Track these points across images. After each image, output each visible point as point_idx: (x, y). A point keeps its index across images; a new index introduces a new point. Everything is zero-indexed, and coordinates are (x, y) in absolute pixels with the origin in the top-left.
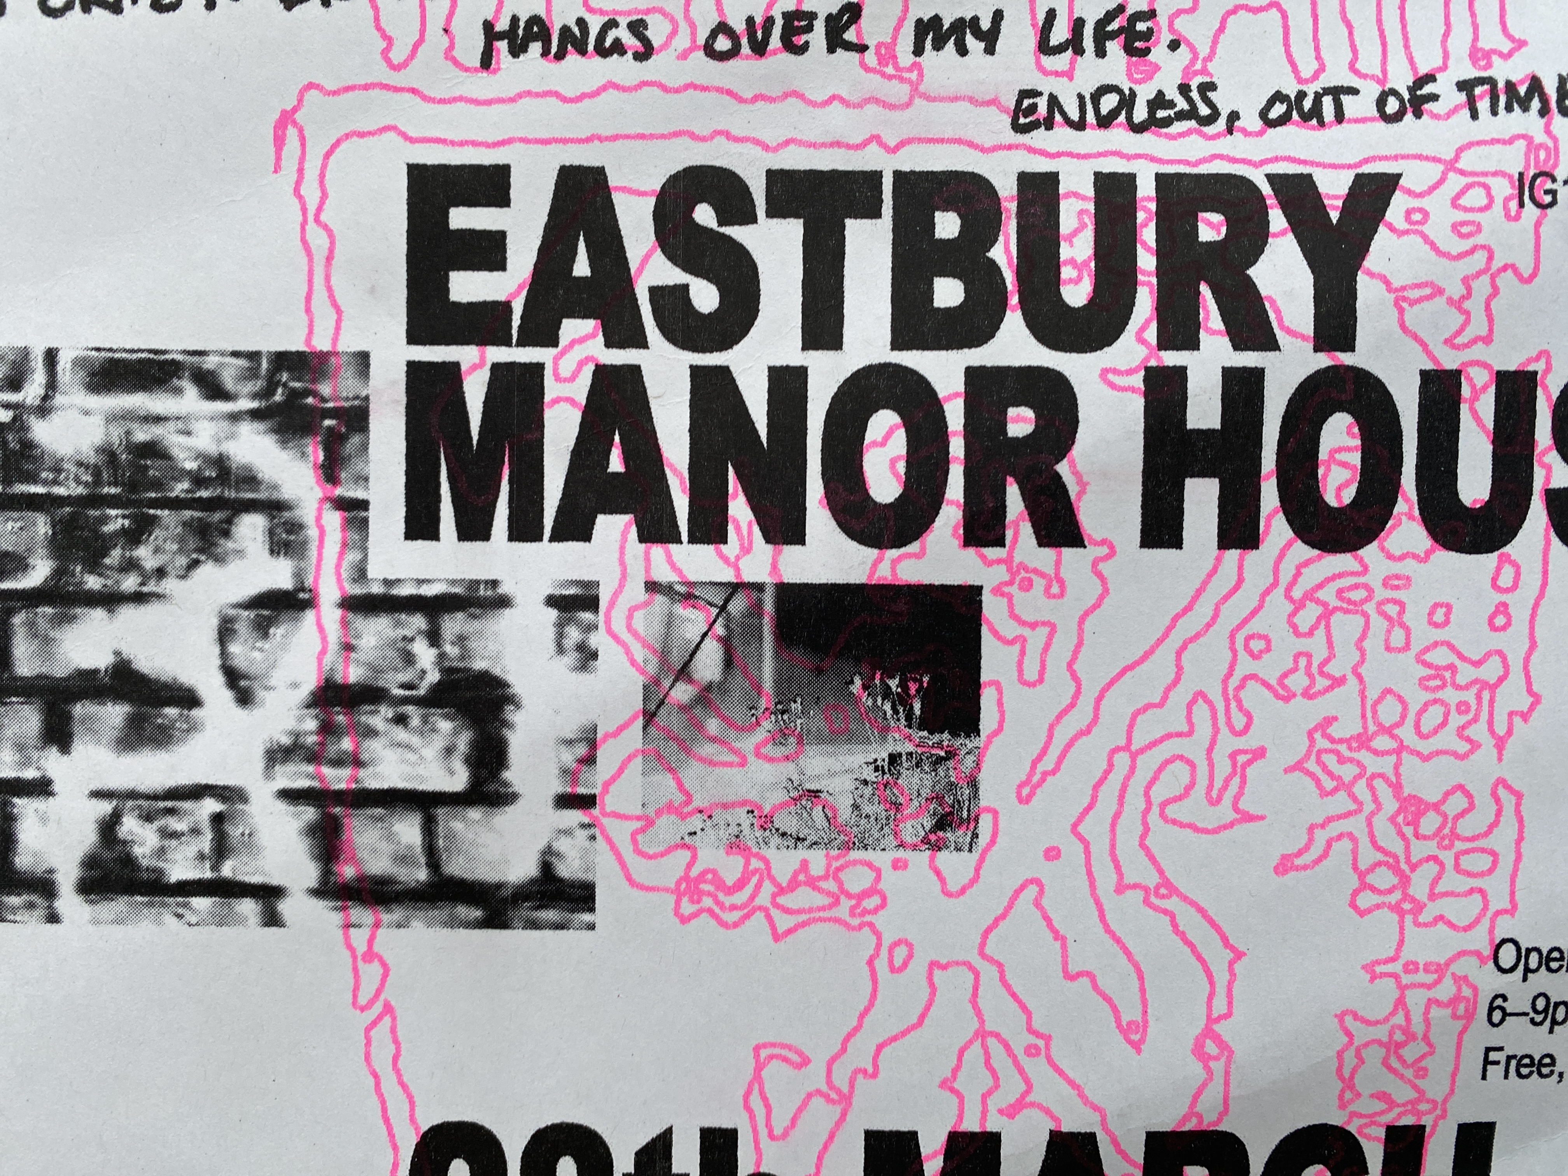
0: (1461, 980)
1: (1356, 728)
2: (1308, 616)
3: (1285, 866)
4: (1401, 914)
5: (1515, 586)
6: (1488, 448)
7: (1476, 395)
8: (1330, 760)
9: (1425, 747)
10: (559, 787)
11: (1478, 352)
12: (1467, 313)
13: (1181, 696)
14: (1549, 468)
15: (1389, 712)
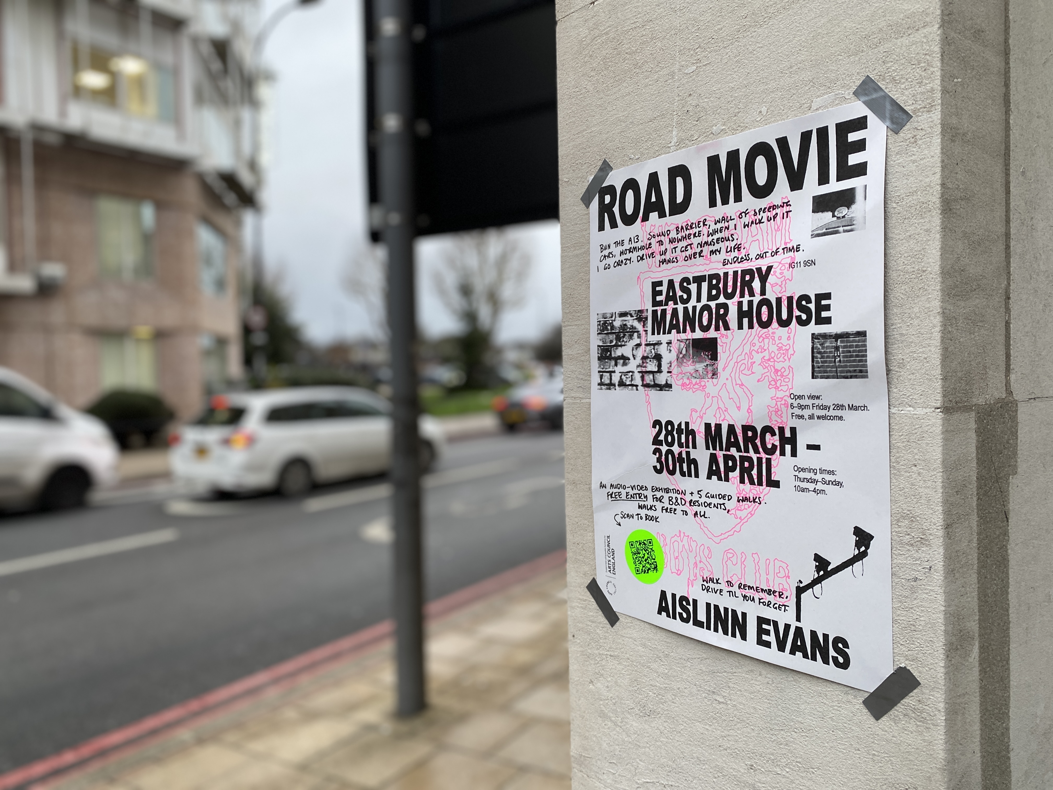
0: (785, 400)
1: (768, 358)
2: (761, 340)
3: (759, 381)
4: (776, 389)
5: (791, 333)
6: (786, 310)
7: (784, 300)
8: (764, 363)
9: (778, 360)
10: (667, 370)
11: (784, 294)
12: (782, 287)
13: (744, 353)
14: (795, 312)
15: (773, 355)
